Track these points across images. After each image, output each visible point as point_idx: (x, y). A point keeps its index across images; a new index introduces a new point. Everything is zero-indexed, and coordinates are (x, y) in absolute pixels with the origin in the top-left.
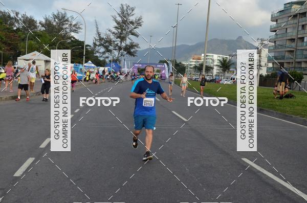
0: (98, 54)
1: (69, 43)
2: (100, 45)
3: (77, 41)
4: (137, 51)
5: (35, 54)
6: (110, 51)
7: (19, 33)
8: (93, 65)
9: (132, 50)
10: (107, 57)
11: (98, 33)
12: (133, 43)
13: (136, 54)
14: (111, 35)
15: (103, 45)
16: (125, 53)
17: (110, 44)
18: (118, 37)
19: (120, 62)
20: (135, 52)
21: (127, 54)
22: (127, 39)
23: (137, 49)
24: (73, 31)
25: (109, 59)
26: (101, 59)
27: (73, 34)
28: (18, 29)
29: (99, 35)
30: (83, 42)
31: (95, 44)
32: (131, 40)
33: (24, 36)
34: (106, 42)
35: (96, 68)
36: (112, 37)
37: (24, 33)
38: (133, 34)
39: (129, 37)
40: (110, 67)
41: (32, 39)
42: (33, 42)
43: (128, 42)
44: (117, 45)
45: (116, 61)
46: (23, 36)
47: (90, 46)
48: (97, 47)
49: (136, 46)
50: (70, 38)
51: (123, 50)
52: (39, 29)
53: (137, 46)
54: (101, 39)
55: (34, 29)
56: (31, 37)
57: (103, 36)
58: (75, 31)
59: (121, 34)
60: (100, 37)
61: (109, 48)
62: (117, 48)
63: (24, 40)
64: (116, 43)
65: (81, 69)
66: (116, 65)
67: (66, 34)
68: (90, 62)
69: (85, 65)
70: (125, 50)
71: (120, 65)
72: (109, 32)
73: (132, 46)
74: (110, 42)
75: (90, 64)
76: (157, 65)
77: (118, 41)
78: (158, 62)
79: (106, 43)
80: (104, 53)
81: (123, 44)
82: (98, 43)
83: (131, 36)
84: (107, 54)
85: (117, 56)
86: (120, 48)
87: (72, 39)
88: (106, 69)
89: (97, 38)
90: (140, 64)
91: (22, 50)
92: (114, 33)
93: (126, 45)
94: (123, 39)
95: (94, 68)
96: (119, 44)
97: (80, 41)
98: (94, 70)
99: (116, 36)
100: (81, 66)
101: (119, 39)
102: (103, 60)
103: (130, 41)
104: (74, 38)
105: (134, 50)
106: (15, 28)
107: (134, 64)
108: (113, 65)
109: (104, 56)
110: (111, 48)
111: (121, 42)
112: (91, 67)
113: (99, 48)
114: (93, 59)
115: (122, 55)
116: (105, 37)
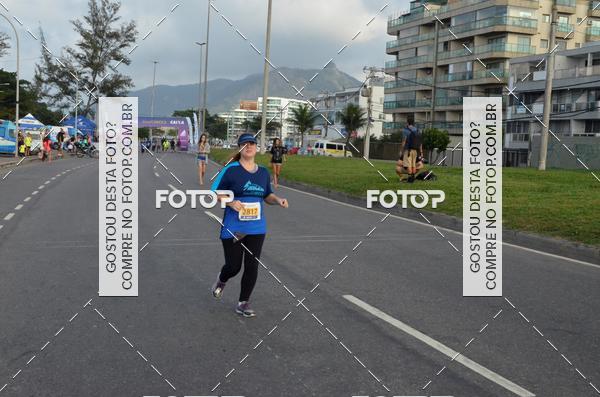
0: (45, 100)
2: (49, 81)
4: (127, 92)
6: (71, 93)
8: (37, 122)
10: (66, 106)
11: (46, 56)
12: (120, 76)
14: (74, 59)
15: (56, 81)
17: (72, 79)
18: (87, 65)
19: (92, 115)
20: (123, 95)
22: (107, 68)
25: (71, 109)
26: (53, 109)
29: (48, 59)
30: (13, 75)
31: (39, 79)
32: (113, 70)
34: (64, 74)
35: (44, 127)
36: (75, 64)
38: (118, 58)
39: (111, 64)
40: (73, 125)
43: (109, 74)
44: (86, 80)
45: (84, 113)
47: (28, 83)
48: (44, 85)
49: (122, 82)
51: (98, 91)
53: (127, 82)
54: (51, 68)
57: (56, 62)
59: (93, 57)
60: (50, 64)
61: (70, 87)
62: (85, 87)
64: (83, 76)
65: (11, 131)
66: (85, 121)
68: (30, 115)
69: (20, 121)
70: (102, 91)
71: (95, 122)
72: (69, 55)
73: (118, 82)
74: (71, 74)
75: (30, 119)
76: (169, 120)
77: (88, 73)
78: (171, 115)
79: (62, 77)
80: (58, 97)
81: (99, 79)
82: (45, 77)
83: (114, 63)
84: (65, 100)
85: (86, 104)
86: (91, 86)
88: (65, 129)
89: (42, 66)
92: (78, 56)
93: (105, 81)
94: (97, 68)
95: (38, 127)
96: (90, 79)
97: (6, 73)
98: (38, 133)
99: (83, 62)
100: (10, 125)
101: (89, 69)
102: (56, 112)
103: (114, 73)
105: (121, 90)
108: (80, 122)
109: (58, 103)
110: (73, 86)
111: (94, 74)
112: (32, 126)
113: (48, 86)
114: (35, 109)
115: (97, 101)
116: (60, 64)
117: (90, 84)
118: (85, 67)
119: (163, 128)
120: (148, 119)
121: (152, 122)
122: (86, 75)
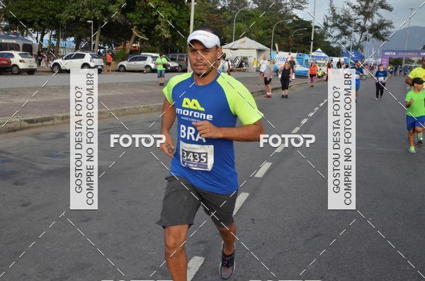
0: (329, 39)
1: (290, 25)
2: (333, 26)
3: (301, 21)
4: (389, 32)
5: (245, 41)
6: (348, 34)
7: (225, 13)
8: (324, 55)
9: (381, 32)
10: (344, 43)
11: (332, 8)
12: (384, 20)
13: (387, 38)
14: (351, 10)
15: (337, 25)
16: (371, 35)
17: (349, 24)
18: (361, 13)
19: (362, 49)
20: (386, 34)
21: (373, 37)
22: (375, 15)
23: (389, 30)
24: (296, 8)
25: (347, 45)
26: (335, 46)
27: (295, 12)
28: (223, 8)
29: (333, 10)
30: (309, 23)
31: (326, 24)
32: (379, 16)
33: (231, 17)
34: (344, 20)
35: (328, 59)
36: (353, 14)
37: (230, 13)
38: (384, 7)
39: (378, 12)
40: (348, 56)
41: (240, 21)
42: (241, 25)
43: (376, 19)
44: (359, 24)
45: (357, 48)
46: (229, 17)
47: (319, 28)
48: (329, 29)
49: (387, 24)
50: (291, 17)
51: (367, 32)
52: (250, 7)
53: (389, 24)
54: (335, 17)
55: (243, 7)
56: (240, 19)
57: (339, 12)
58: (299, 7)
59: (366, 8)
60: (334, 14)
61: (347, 30)
62: (358, 29)
63: (230, 22)
64: (357, 21)
65: (307, 60)
66: (357, 53)
67: (286, 11)
68: (319, 50)
69: (313, 54)
70: (370, 32)
71: (363, 54)
72: (348, 7)
73: (382, 25)
74: (349, 21)
75: (319, 53)
76: (419, 52)
77: (360, 19)
78: (420, 49)
79: (342, 23)
80: (339, 37)
81: (369, 24)
82: (330, 23)
83: (380, 11)
84: (343, 39)
85: (358, 41)
86: (363, 29)
87: (295, 18)
88: (342, 59)
89: (329, 16)
90: (394, 51)
91: (228, 36)
92: (354, 7)
93: (373, 25)
94: (367, 15)
95: (324, 58)
96: (362, 24)
97: (305, 21)
98: (324, 62)
99: (357, 11)
100: (306, 57)
101: (362, 16)
102: (337, 47)
103: (380, 18)
104: (297, 17)
105: (384, 31)
106: (219, 7)
107: (384, 51)
108: (352, 54)
109: (339, 41)
110: (349, 29)
111: (365, 20)
112: (320, 57)
113: (333, 29)
114: (323, 46)
115: (366, 39)
116: (341, 14)
117: (361, 27)
118: (359, 15)
119: (413, 59)
120: (403, 51)
121: (405, 54)
122: (359, 21)
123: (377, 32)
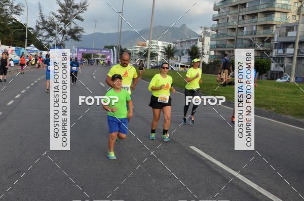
0: (41, 38)
1: (10, 25)
2: (44, 28)
3: (19, 24)
6: (53, 35)
8: (36, 49)
9: (77, 35)
10: (51, 42)
12: (78, 27)
14: (55, 18)
15: (46, 28)
16: (70, 37)
17: (54, 28)
18: (62, 21)
19: (64, 46)
20: (80, 36)
21: (71, 38)
22: (72, 23)
23: (82, 33)
24: (14, 13)
25: (53, 43)
26: (45, 43)
27: (14, 16)
29: (42, 17)
30: (25, 25)
31: (38, 28)
32: (75, 24)
34: (50, 25)
35: (39, 51)
36: (56, 21)
38: (77, 18)
39: (74, 21)
43: (73, 26)
44: (61, 29)
45: (60, 45)
47: (33, 29)
48: (40, 30)
50: (11, 20)
51: (67, 35)
53: (81, 30)
54: (44, 22)
57: (46, 19)
58: (16, 13)
59: (65, 17)
60: (43, 20)
61: (53, 32)
62: (61, 32)
64: (60, 26)
67: (7, 15)
68: (32, 45)
69: (27, 48)
70: (69, 34)
72: (53, 16)
73: (77, 30)
74: (54, 25)
75: (32, 47)
76: (102, 50)
77: (62, 25)
78: (103, 47)
79: (50, 27)
80: (47, 37)
81: (68, 29)
82: (41, 27)
83: (76, 20)
84: (50, 38)
85: (61, 40)
86: (64, 32)
87: (14, 21)
89: (40, 21)
90: (85, 49)
92: (57, 16)
93: (71, 30)
94: (66, 22)
95: (36, 51)
96: (63, 28)
97: (22, 24)
99: (60, 19)
100: (23, 50)
101: (63, 23)
104: (15, 20)
105: (78, 34)
107: (79, 48)
109: (47, 39)
110: (55, 31)
111: (65, 26)
112: (34, 51)
113: (42, 31)
115: (66, 39)
116: (48, 20)
119: (99, 54)
120: (91, 49)
121: (93, 51)
122: (61, 26)
123: (74, 34)
